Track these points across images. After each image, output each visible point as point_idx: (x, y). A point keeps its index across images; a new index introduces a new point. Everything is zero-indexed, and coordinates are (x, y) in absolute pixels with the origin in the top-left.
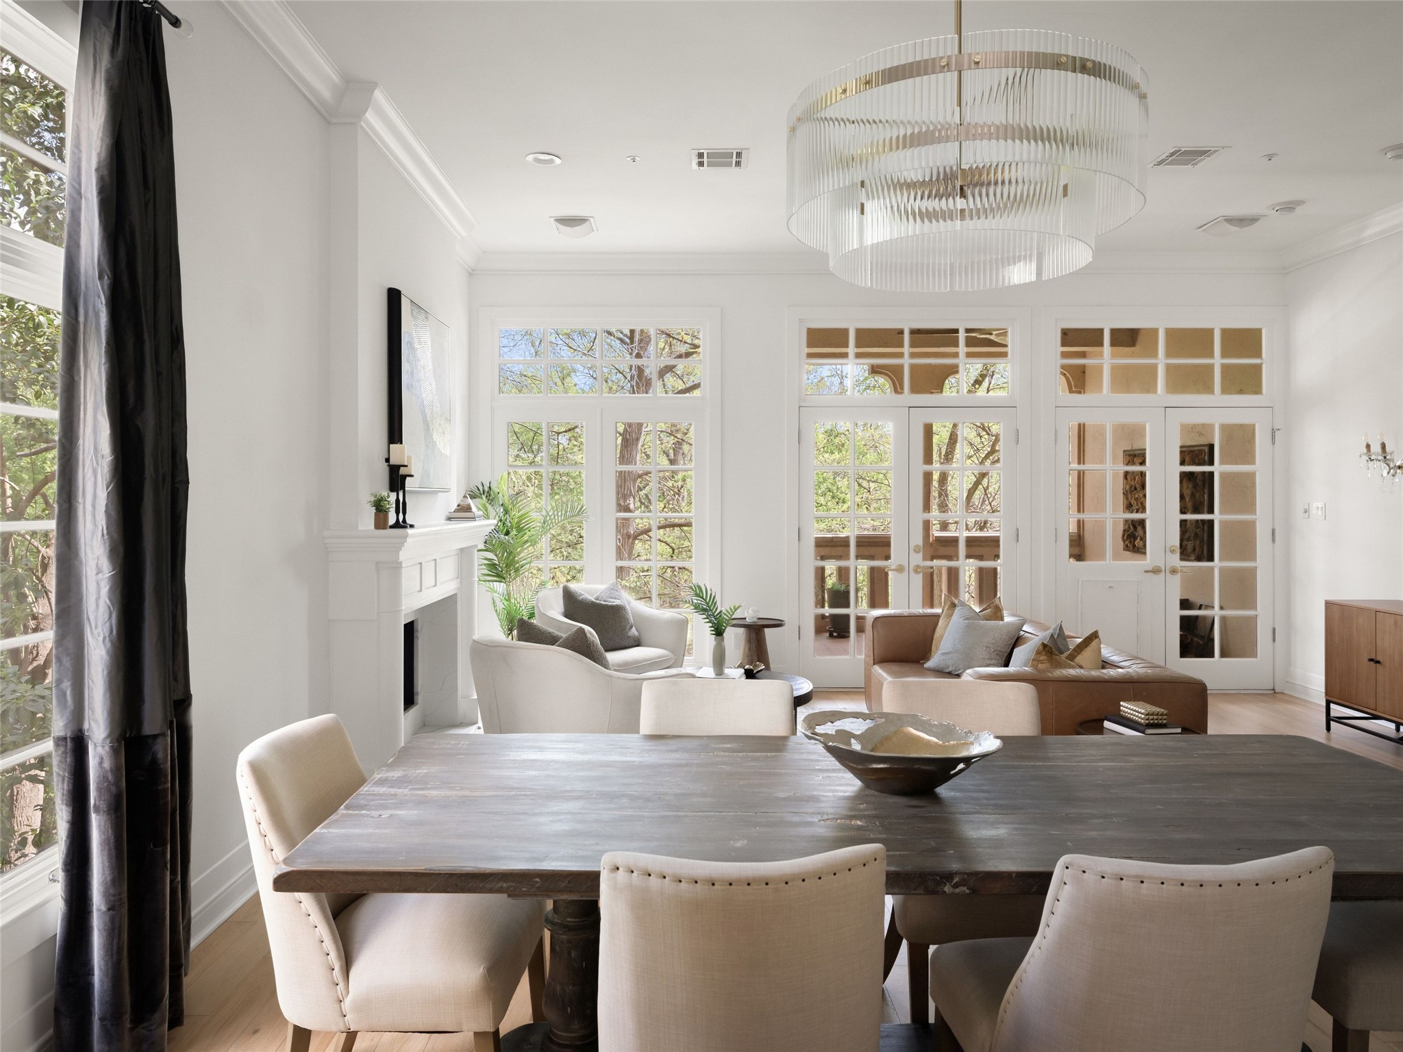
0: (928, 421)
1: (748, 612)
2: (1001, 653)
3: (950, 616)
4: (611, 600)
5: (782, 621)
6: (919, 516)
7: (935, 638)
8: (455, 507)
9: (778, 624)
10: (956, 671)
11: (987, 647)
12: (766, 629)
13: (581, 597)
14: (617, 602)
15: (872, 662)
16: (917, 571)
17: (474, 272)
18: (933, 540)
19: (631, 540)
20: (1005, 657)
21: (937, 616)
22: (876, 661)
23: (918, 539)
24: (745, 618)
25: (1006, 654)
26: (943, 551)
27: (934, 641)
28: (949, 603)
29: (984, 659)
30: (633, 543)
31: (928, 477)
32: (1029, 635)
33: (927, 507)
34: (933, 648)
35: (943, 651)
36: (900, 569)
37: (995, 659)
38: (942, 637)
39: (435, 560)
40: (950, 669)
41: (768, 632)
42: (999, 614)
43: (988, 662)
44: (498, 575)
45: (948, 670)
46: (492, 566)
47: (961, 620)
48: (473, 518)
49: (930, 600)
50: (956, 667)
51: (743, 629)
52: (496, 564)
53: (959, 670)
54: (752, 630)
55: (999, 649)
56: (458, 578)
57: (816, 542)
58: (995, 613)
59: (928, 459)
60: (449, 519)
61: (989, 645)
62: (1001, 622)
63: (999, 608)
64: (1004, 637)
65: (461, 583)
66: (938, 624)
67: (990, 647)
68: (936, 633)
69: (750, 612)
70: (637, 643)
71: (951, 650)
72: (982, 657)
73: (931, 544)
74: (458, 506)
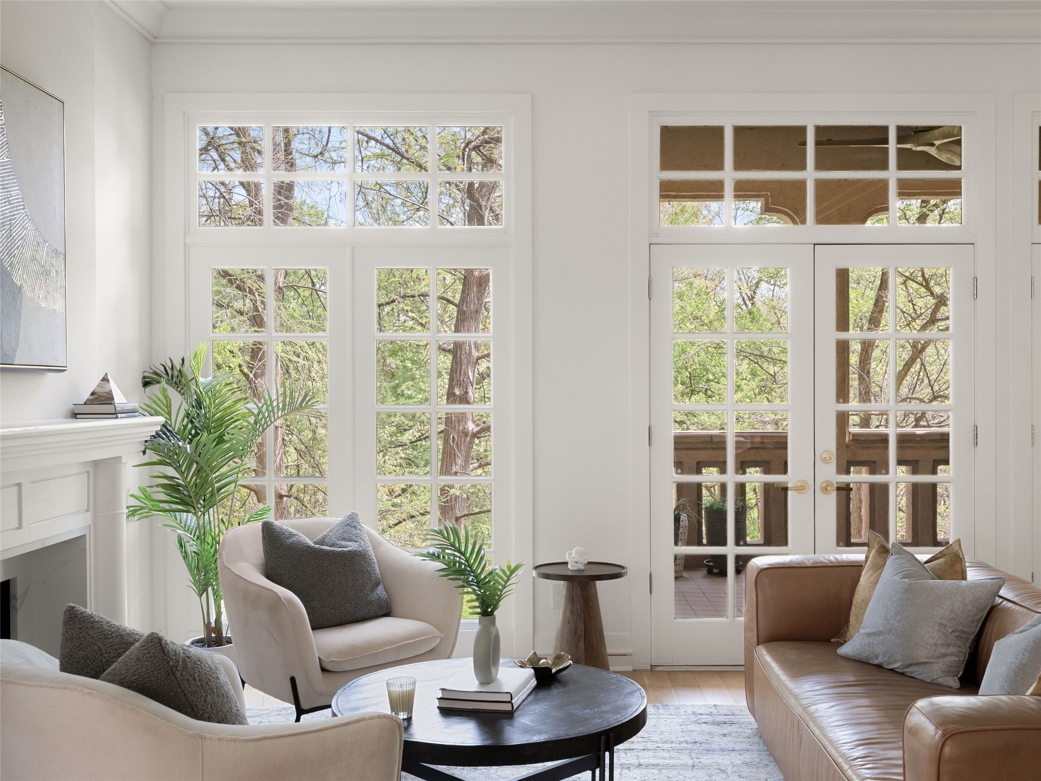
0: (842, 266)
1: (570, 554)
2: (963, 635)
3: (879, 567)
4: (343, 543)
5: (622, 567)
6: (829, 407)
7: (854, 602)
8: (86, 396)
9: (615, 573)
10: (889, 663)
11: (941, 624)
12: (598, 583)
13: (291, 540)
14: (352, 546)
15: (755, 639)
16: (826, 489)
17: (157, 41)
18: (850, 441)
19: (468, 439)
20: (970, 641)
21: (857, 567)
22: (761, 639)
23: (828, 442)
24: (566, 563)
25: (972, 637)
26: (864, 455)
27: (853, 608)
28: (876, 546)
29: (936, 644)
30: (471, 443)
31: (843, 349)
32: (1010, 605)
33: (842, 394)
34: (852, 619)
35: (868, 630)
36: (800, 489)
37: (955, 645)
38: (866, 602)
39: (19, 485)
40: (879, 660)
41: (601, 586)
42: (958, 567)
43: (943, 651)
44: (183, 502)
45: (876, 662)
46: (172, 488)
47: (897, 578)
48: (115, 414)
49: (845, 538)
50: (890, 658)
51: (562, 583)
52: (179, 485)
53: (895, 662)
54: (576, 584)
55: (960, 628)
56: (87, 511)
57: (675, 443)
58: (952, 566)
59: (843, 323)
60: (75, 415)
61: (944, 622)
62: (964, 582)
63: (958, 556)
64: (969, 607)
65: (95, 518)
66: (859, 580)
67: (945, 626)
68: (856, 596)
69: (573, 555)
70: (385, 611)
71: (882, 628)
72: (932, 641)
73: (847, 446)
74: (93, 394)
